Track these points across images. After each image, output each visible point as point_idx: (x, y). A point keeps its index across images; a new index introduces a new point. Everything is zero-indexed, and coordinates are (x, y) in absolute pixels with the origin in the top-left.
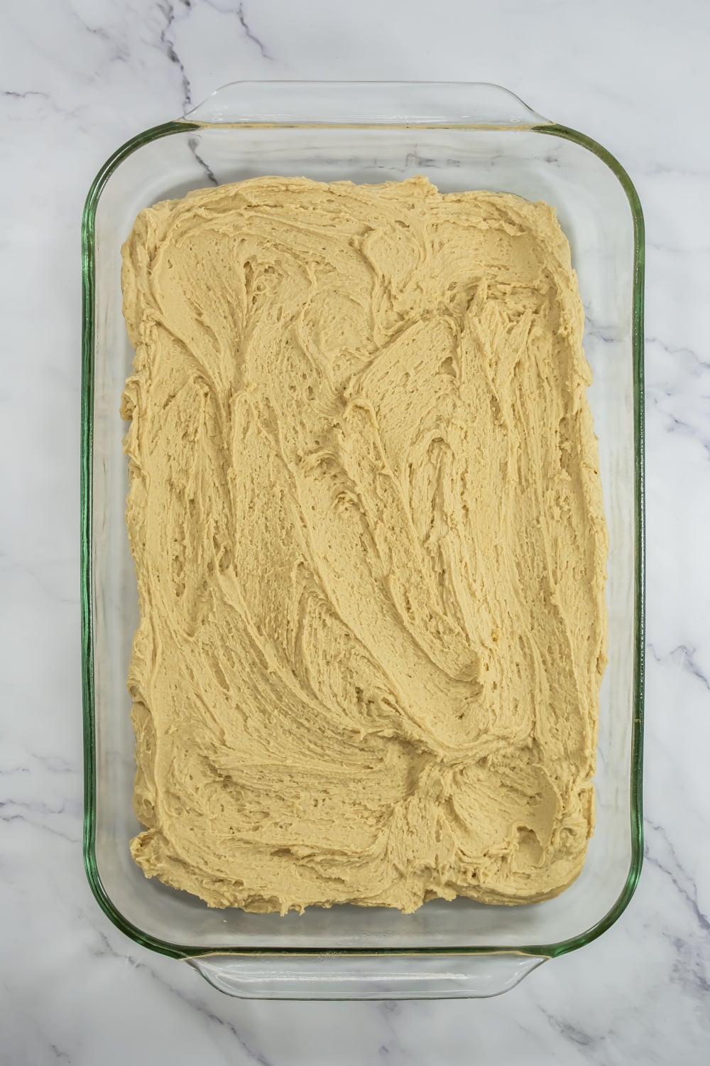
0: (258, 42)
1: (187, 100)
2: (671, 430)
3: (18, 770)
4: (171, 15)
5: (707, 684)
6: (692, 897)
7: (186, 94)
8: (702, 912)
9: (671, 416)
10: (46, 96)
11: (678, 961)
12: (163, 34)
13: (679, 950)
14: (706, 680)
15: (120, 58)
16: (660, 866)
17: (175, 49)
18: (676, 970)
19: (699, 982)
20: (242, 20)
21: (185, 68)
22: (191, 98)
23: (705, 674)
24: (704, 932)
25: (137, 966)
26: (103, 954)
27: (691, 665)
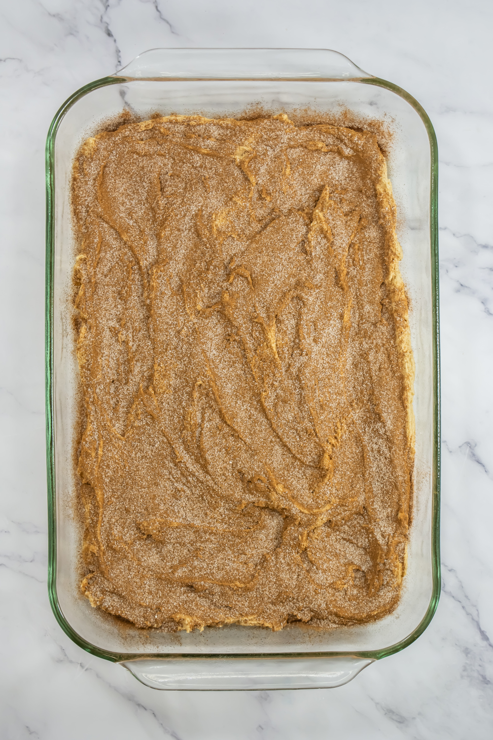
0: (168, 23)
1: (119, 63)
2: (458, 291)
4: (107, 4)
5: (485, 469)
6: (476, 618)
7: (118, 59)
8: (483, 629)
9: (458, 281)
10: (20, 61)
11: (466, 663)
12: (102, 17)
13: (467, 656)
14: (484, 466)
15: (71, 34)
16: (453, 597)
17: (110, 28)
18: (465, 670)
19: (481, 678)
20: (157, 7)
21: (117, 41)
22: (122, 61)
23: (484, 461)
24: (485, 643)
25: (86, 670)
26: (62, 661)
27: (474, 455)
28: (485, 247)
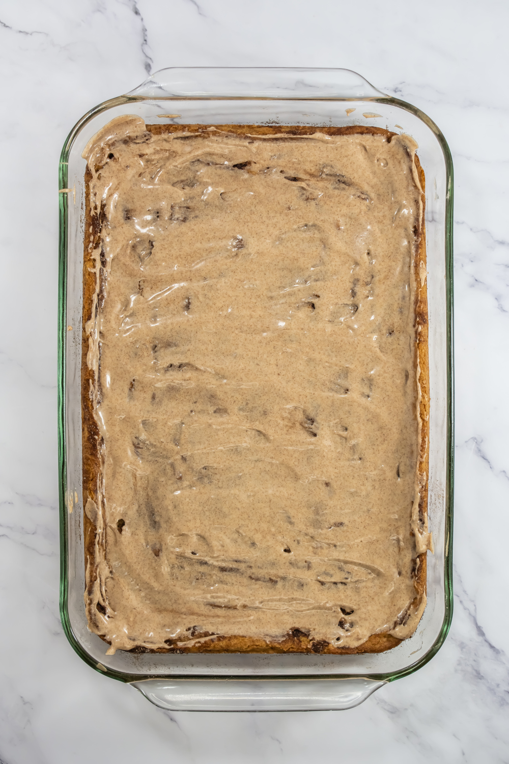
1: (145, 42)
2: (472, 286)
3: (5, 503)
5: (490, 465)
6: (473, 613)
7: (144, 38)
8: (479, 624)
9: (473, 276)
10: (47, 35)
11: (461, 657)
13: (462, 650)
14: (489, 462)
15: (99, 11)
17: (138, 6)
18: (459, 664)
19: (475, 673)
21: (144, 20)
22: (148, 40)
23: (488, 457)
24: (481, 639)
26: (59, 634)
27: (480, 451)
28: (502, 243)
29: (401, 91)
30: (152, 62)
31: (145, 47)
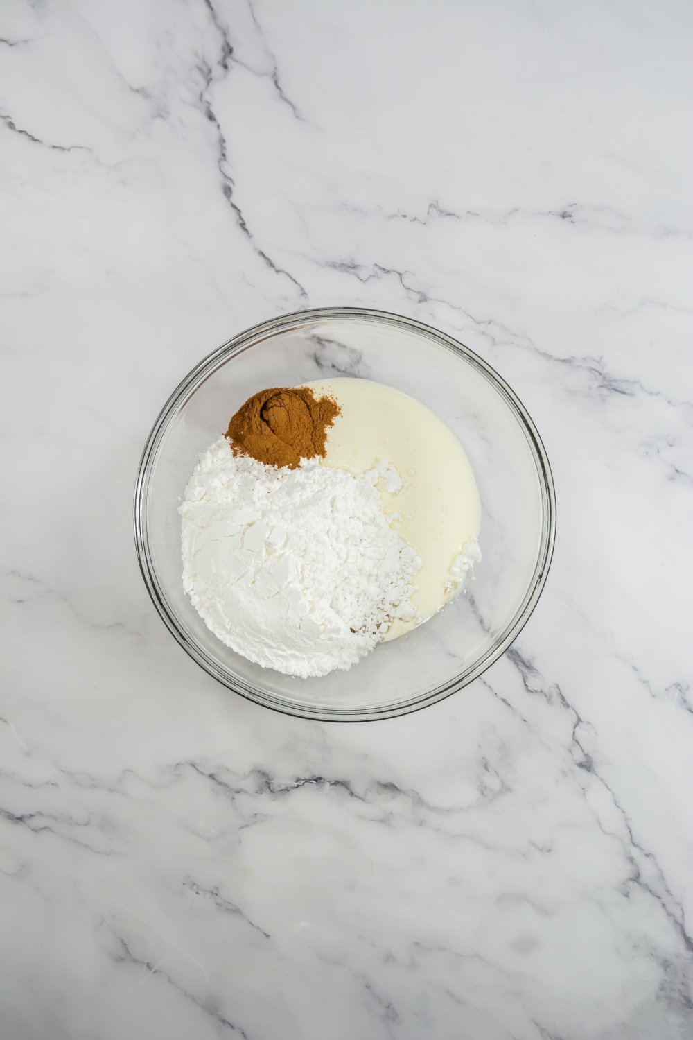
0: (290, 103)
1: (223, 157)
2: (672, 479)
3: (47, 784)
4: (209, 77)
6: (680, 920)
7: (222, 152)
9: (673, 465)
10: (90, 150)
11: (665, 980)
12: (202, 95)
13: (665, 970)
15: (160, 116)
16: (650, 891)
17: (213, 109)
18: (662, 989)
19: (683, 1000)
20: (276, 83)
21: (221, 127)
22: (227, 155)
25: (155, 972)
26: (122, 959)
27: (685, 701)
29: (571, 216)
30: (234, 184)
31: (224, 163)
